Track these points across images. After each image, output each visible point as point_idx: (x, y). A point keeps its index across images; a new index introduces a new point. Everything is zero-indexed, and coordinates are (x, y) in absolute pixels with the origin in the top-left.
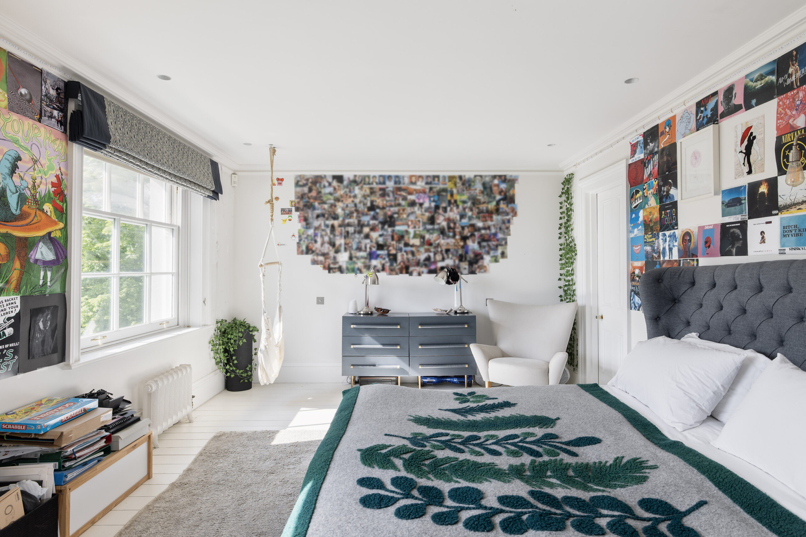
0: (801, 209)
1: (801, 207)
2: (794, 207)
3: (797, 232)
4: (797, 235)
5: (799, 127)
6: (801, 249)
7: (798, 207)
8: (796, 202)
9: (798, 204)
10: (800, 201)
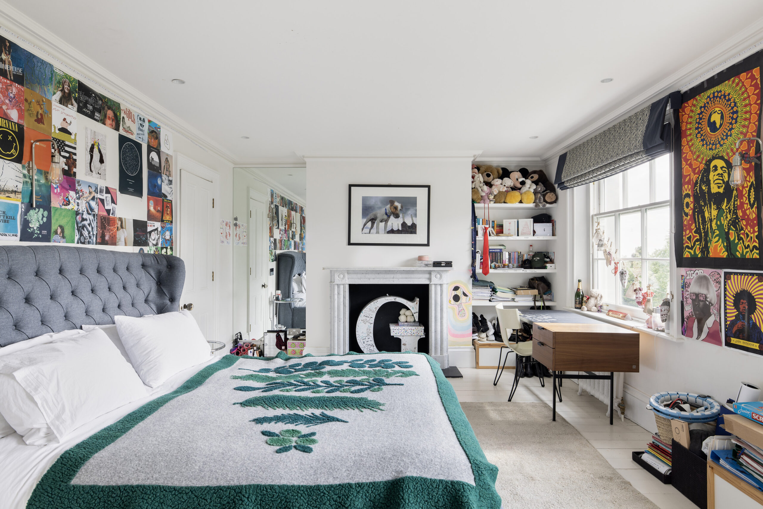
0: (10, 197)
1: (10, 195)
2: (3, 193)
3: (5, 219)
4: (5, 221)
5: (13, 119)
6: (8, 235)
7: (7, 195)
8: (5, 189)
9: (8, 191)
10: (11, 190)
